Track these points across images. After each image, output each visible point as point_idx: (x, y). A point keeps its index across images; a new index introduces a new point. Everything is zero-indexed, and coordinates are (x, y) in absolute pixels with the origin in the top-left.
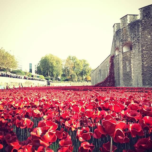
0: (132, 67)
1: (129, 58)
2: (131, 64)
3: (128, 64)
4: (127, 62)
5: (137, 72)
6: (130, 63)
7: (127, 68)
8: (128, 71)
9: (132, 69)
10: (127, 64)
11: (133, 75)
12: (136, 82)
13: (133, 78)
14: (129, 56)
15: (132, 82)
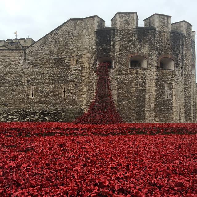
0: (173, 94)
1: (169, 80)
2: (173, 90)
3: (168, 88)
4: (166, 85)
5: (180, 103)
6: (171, 87)
7: (166, 94)
8: (167, 99)
9: (174, 97)
10: (166, 88)
11: (175, 105)
12: (179, 116)
13: (174, 110)
14: (169, 76)
15: (173, 115)
